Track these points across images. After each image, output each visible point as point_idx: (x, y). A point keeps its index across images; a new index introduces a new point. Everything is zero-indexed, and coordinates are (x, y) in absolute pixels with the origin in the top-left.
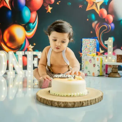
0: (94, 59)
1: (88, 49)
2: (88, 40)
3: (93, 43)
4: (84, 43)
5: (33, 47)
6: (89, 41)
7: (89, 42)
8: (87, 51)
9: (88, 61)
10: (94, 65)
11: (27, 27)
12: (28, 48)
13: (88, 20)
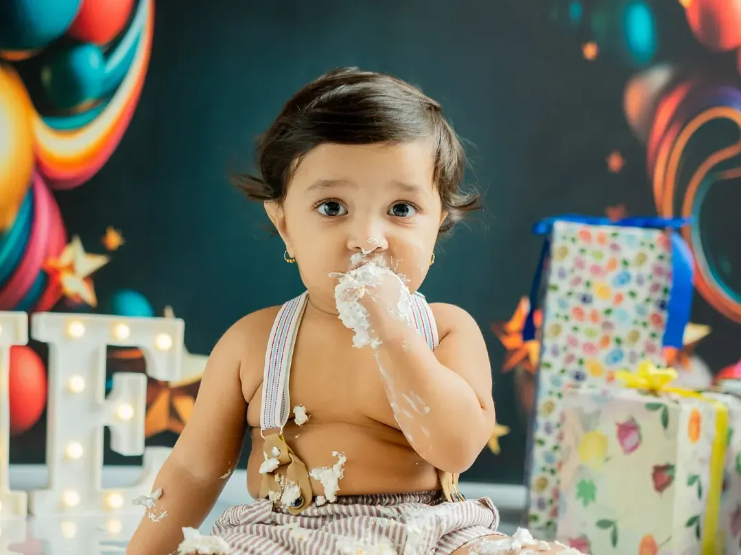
0: (665, 422)
1: (594, 317)
2: (602, 240)
3: (647, 269)
4: (568, 263)
5: (97, 262)
6: (615, 247)
7: (608, 255)
8: (588, 331)
9: (609, 430)
10: (662, 476)
11: (46, 76)
12: (56, 272)
13: (590, 51)
